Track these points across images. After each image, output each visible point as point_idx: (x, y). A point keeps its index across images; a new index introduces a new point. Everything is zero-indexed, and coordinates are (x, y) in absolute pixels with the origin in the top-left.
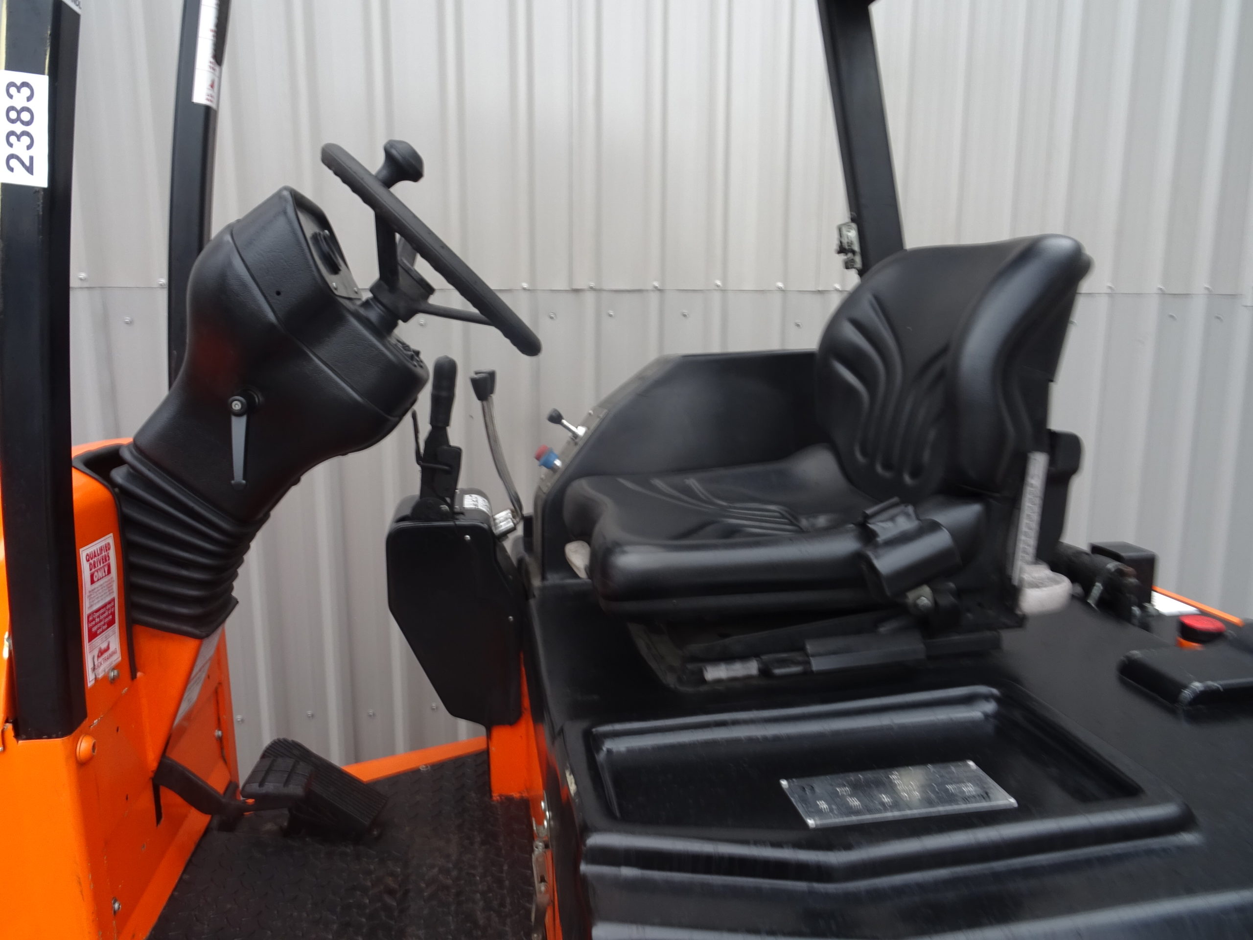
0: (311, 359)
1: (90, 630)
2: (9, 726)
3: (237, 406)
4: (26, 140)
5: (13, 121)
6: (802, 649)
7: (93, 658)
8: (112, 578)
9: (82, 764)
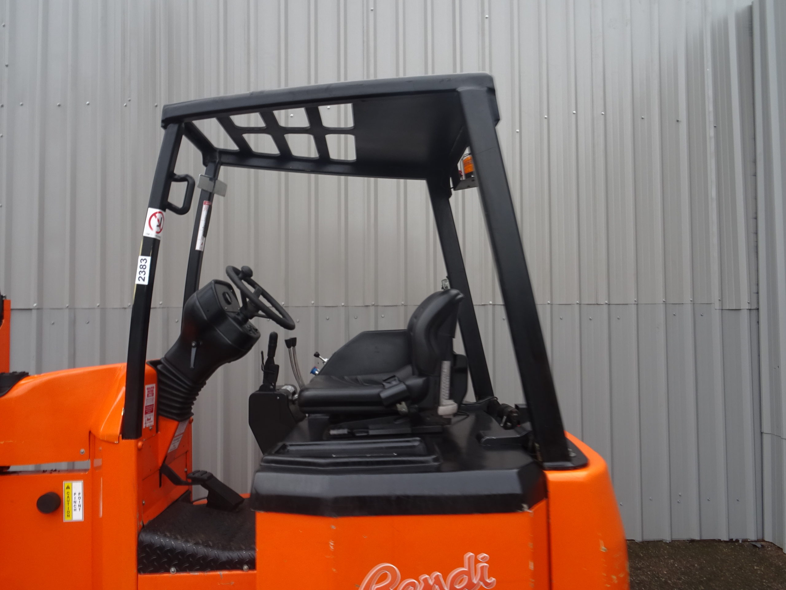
0: (217, 331)
1: (146, 411)
2: (121, 435)
3: (193, 344)
4: (144, 273)
5: (141, 268)
6: (368, 428)
7: (146, 421)
8: (153, 398)
9: (139, 450)
